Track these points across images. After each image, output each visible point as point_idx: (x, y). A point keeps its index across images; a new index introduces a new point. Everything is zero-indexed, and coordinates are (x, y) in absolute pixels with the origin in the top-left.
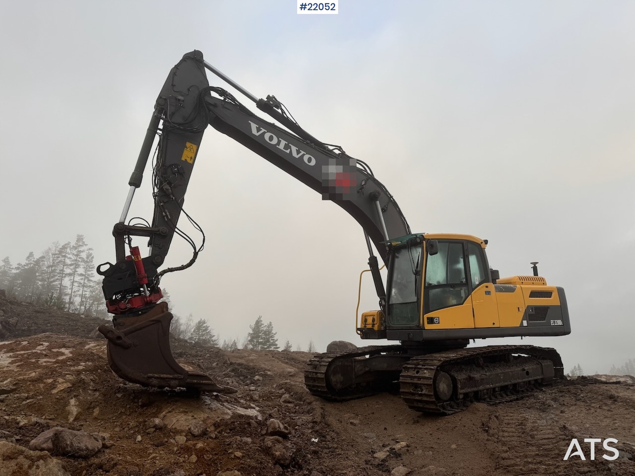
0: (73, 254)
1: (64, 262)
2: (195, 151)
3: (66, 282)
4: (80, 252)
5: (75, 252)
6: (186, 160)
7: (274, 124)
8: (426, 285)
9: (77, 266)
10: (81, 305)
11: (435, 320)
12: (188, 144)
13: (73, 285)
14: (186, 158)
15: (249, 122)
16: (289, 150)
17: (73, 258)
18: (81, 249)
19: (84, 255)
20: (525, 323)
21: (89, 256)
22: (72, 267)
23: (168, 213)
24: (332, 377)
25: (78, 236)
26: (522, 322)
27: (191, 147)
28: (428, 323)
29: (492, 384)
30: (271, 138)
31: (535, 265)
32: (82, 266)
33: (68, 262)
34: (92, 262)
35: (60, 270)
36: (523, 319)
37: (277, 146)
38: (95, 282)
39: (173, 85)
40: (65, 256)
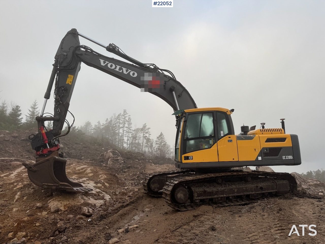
0: (123, 118)
1: (120, 122)
2: (73, 78)
3: (121, 131)
4: (125, 117)
5: (123, 117)
6: (68, 83)
7: (113, 58)
8: (185, 139)
9: (125, 124)
10: (128, 141)
11: (190, 158)
12: (69, 76)
13: (124, 132)
14: (68, 82)
15: (100, 59)
16: (122, 70)
17: (123, 120)
18: (126, 116)
19: (127, 118)
20: (260, 158)
21: (129, 118)
22: (123, 124)
23: (59, 110)
24: (152, 185)
25: (124, 110)
26: (257, 158)
27: (71, 77)
28: (185, 159)
29: (226, 195)
30: (111, 66)
31: (283, 121)
32: (126, 124)
33: (121, 122)
34: (130, 121)
35: (118, 126)
36: (259, 156)
37: (115, 69)
38: (132, 130)
39: (62, 48)
40: (119, 119)
